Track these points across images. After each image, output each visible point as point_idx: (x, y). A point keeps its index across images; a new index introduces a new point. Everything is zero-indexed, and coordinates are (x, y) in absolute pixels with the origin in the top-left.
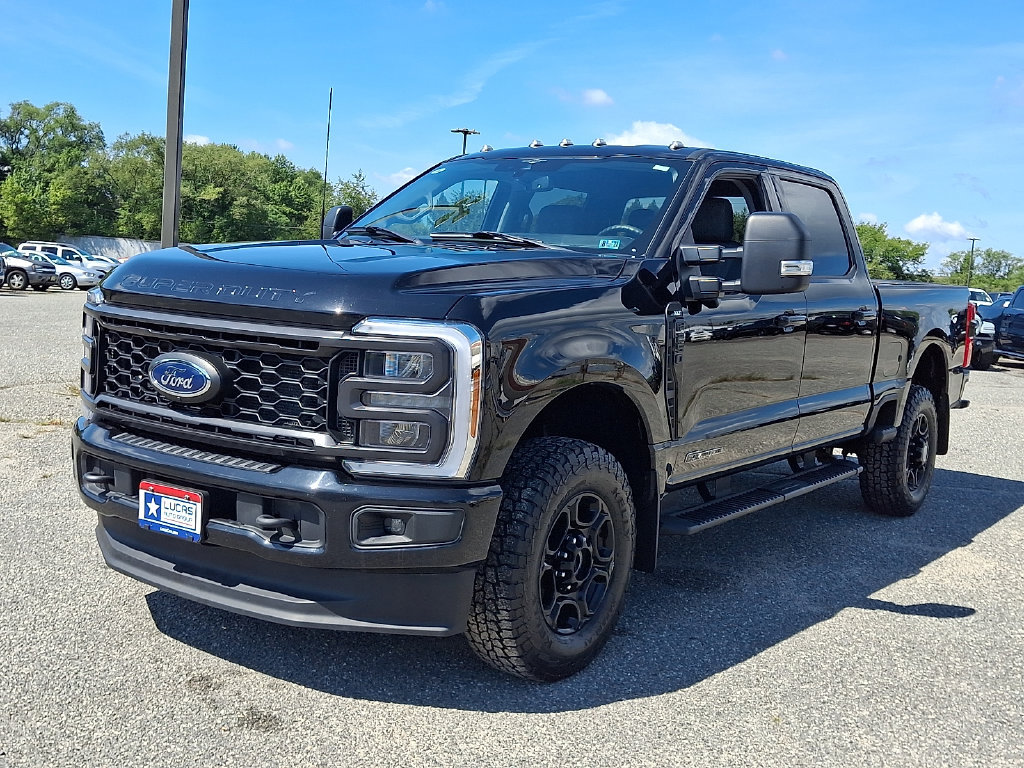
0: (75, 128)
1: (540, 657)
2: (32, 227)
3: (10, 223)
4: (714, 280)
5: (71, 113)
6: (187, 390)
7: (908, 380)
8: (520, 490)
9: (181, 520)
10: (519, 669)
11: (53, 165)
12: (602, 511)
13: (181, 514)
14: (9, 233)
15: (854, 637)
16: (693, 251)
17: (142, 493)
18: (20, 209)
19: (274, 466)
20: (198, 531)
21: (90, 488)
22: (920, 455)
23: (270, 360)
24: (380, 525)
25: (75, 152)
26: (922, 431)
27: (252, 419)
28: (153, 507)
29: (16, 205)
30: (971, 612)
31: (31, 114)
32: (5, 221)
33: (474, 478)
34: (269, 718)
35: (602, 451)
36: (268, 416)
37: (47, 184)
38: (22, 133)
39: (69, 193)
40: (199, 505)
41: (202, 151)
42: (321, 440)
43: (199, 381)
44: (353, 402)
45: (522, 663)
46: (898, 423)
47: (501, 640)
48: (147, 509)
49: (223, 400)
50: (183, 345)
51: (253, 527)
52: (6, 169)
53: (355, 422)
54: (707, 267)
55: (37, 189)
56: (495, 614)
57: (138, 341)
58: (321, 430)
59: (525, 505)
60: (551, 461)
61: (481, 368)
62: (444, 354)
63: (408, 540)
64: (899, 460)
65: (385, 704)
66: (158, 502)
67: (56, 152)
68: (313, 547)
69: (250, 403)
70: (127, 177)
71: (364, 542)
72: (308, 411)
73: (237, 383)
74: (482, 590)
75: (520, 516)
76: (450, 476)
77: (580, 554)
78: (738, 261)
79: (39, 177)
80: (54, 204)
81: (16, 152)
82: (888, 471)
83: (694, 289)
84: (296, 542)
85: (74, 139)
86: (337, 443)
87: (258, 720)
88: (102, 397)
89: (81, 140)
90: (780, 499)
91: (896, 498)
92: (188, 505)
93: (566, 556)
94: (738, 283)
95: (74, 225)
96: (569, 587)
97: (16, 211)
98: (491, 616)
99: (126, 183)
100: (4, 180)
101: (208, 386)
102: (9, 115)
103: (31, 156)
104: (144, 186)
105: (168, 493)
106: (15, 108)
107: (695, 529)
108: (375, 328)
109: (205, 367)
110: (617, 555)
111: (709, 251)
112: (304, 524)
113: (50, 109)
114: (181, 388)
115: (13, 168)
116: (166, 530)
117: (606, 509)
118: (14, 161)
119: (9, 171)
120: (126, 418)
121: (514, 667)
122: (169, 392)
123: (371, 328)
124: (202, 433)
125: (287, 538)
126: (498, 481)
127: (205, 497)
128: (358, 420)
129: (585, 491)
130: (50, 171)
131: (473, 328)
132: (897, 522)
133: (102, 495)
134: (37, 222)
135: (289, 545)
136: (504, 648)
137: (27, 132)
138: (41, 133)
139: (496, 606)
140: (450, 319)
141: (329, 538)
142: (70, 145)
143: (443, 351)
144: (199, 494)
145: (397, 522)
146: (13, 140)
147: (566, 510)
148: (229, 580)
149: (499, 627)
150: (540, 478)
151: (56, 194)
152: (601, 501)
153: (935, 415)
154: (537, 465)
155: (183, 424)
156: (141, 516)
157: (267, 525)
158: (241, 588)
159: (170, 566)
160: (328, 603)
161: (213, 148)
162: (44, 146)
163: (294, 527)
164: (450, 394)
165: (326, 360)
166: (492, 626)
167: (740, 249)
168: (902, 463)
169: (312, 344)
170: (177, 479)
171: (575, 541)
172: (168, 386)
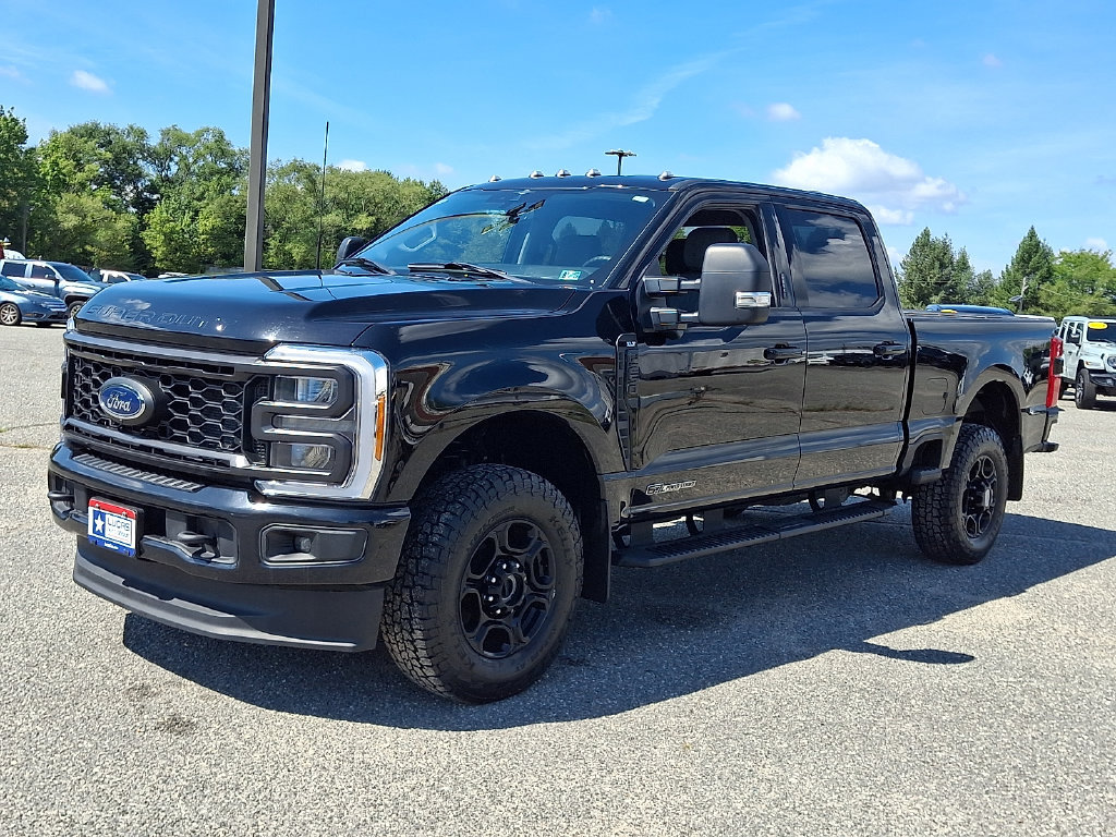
0: (224, 153)
1: (459, 677)
2: (180, 258)
3: (158, 254)
4: (674, 311)
5: (220, 138)
6: (126, 412)
7: (958, 419)
8: (440, 513)
9: (121, 536)
10: (439, 689)
11: (203, 193)
12: (539, 538)
13: (120, 530)
14: (157, 264)
15: (822, 677)
16: (656, 282)
17: (91, 509)
18: (169, 238)
19: (198, 486)
20: (133, 546)
21: (59, 506)
22: (980, 499)
23: (197, 384)
24: (290, 543)
25: (225, 179)
26: (987, 474)
27: (182, 441)
28: (99, 523)
29: (165, 234)
30: (971, 658)
31: (182, 141)
32: (155, 251)
33: (381, 499)
34: (190, 724)
35: (535, 477)
36: (197, 439)
37: (197, 213)
38: (171, 160)
39: (218, 222)
40: (134, 522)
41: (354, 177)
42: (240, 461)
43: (136, 404)
44: (265, 424)
45: (440, 683)
46: (945, 464)
47: (418, 659)
48: (95, 525)
49: (158, 422)
50: (128, 371)
51: (179, 542)
52: (155, 197)
53: (268, 443)
54: (671, 298)
55: (187, 219)
56: (410, 634)
57: (98, 367)
58: (238, 451)
59: (441, 529)
60: (475, 486)
61: (385, 394)
62: (348, 378)
63: (312, 558)
64: (951, 504)
65: (302, 717)
66: (103, 519)
67: (205, 180)
68: (227, 562)
69: (182, 425)
70: (277, 206)
71: (271, 559)
72: (230, 434)
73: (171, 406)
74: (399, 610)
75: (435, 539)
76: (353, 497)
77: (513, 580)
78: (695, 292)
79: (187, 207)
80: (203, 234)
81: (167, 179)
82: (941, 516)
83: (654, 320)
84: (215, 557)
85: (224, 166)
86: (251, 463)
87: (177, 725)
88: (70, 420)
89: (231, 167)
90: (776, 536)
91: (950, 544)
92: (126, 522)
93: (494, 580)
94: (696, 314)
95: (225, 256)
96: (499, 612)
97: (164, 241)
98: (406, 636)
99: (276, 211)
100: (153, 208)
101: (142, 410)
102: (159, 141)
103: (180, 184)
104: (294, 216)
105: (112, 511)
106: (165, 133)
107: (656, 562)
108: (288, 355)
109: (144, 393)
110: (558, 583)
111: (669, 283)
112: (222, 541)
113: (200, 134)
114: (121, 411)
115: (162, 196)
116: (109, 546)
117: (544, 538)
118: (163, 189)
119: (158, 199)
120: (86, 441)
121: (435, 687)
122: (114, 414)
123: (283, 354)
124: (144, 455)
125: (209, 554)
126: (409, 504)
127: (139, 515)
128: (269, 442)
129: (514, 518)
130: (199, 200)
131: (380, 356)
132: (953, 572)
133: (66, 512)
134: (185, 253)
135: (209, 560)
136: (422, 667)
137: (176, 159)
138: (191, 160)
139: (411, 625)
140: (356, 347)
141: (242, 555)
142: (221, 172)
143: (347, 377)
144: (134, 511)
145: (304, 542)
146: (162, 167)
147: (492, 535)
148: (165, 595)
149: (415, 647)
150: (460, 503)
151: (206, 223)
152: (536, 528)
153: (1004, 458)
154: (461, 490)
155: (127, 445)
156: (90, 532)
157: (191, 540)
158: (175, 602)
159: (119, 581)
160: (246, 617)
161: (367, 175)
162: (193, 173)
163: (213, 543)
164: (353, 418)
165: (241, 384)
166: (409, 646)
167: (698, 281)
168: (956, 506)
169: (229, 369)
170: (119, 498)
171: (505, 567)
172: (112, 409)
